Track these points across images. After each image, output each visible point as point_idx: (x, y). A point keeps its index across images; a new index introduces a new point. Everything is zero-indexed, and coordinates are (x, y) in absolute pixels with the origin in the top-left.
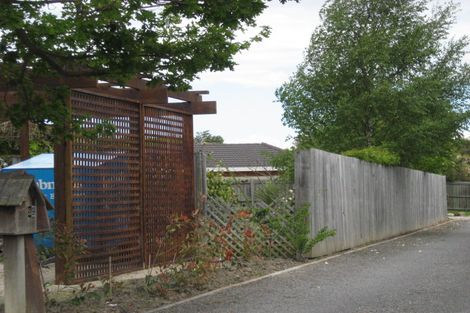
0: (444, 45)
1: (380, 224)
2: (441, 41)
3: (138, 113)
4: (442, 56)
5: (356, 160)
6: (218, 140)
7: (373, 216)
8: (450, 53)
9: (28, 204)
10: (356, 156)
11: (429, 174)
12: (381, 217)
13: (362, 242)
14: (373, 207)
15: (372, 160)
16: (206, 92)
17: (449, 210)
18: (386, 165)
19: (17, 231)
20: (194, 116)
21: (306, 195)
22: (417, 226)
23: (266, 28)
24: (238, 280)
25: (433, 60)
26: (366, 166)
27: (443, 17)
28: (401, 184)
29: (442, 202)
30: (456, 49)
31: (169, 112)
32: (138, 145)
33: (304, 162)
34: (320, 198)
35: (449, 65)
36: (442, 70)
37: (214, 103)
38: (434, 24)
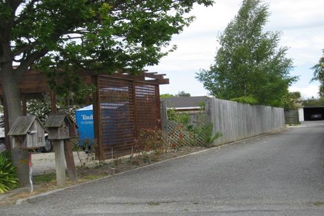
0: (276, 50)
1: (249, 131)
2: (275, 48)
3: (132, 85)
4: (275, 55)
5: (236, 102)
6: (188, 95)
7: (245, 127)
8: (279, 54)
9: (64, 126)
10: (236, 101)
11: (275, 108)
12: (249, 127)
13: (240, 138)
14: (245, 123)
15: (244, 102)
16: (165, 75)
17: (286, 123)
18: (251, 104)
19: (59, 138)
20: (160, 86)
21: (210, 119)
22: (269, 131)
23: (175, 46)
24: (175, 156)
25: (272, 57)
26: (241, 105)
27: (275, 38)
28: (260, 113)
29: (282, 119)
30: (282, 52)
31: (147, 84)
32: (133, 99)
33: (209, 104)
34: (218, 120)
35: (279, 59)
36: (276, 61)
37: (168, 79)
38: (272, 41)
